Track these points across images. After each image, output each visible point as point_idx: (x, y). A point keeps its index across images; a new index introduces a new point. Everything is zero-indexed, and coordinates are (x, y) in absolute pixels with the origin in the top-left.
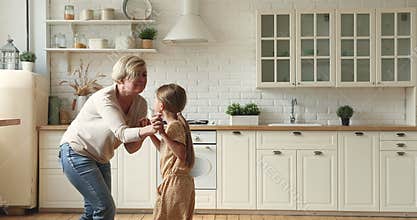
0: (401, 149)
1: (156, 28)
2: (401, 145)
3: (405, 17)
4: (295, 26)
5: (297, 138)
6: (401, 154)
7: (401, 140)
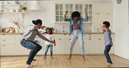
0: (90, 38)
1: (27, 7)
2: (90, 37)
3: (90, 6)
4: (64, 7)
5: (65, 35)
6: (90, 39)
7: (90, 36)
